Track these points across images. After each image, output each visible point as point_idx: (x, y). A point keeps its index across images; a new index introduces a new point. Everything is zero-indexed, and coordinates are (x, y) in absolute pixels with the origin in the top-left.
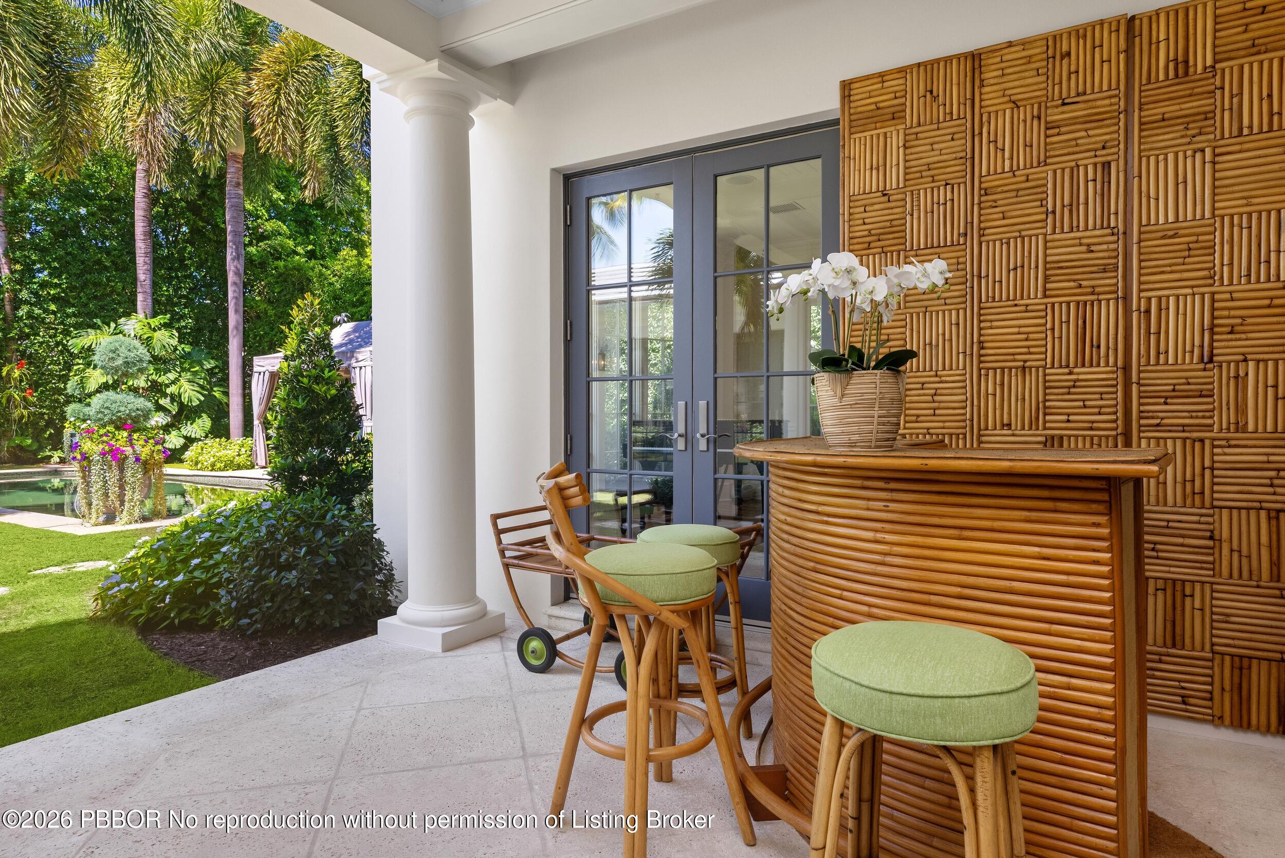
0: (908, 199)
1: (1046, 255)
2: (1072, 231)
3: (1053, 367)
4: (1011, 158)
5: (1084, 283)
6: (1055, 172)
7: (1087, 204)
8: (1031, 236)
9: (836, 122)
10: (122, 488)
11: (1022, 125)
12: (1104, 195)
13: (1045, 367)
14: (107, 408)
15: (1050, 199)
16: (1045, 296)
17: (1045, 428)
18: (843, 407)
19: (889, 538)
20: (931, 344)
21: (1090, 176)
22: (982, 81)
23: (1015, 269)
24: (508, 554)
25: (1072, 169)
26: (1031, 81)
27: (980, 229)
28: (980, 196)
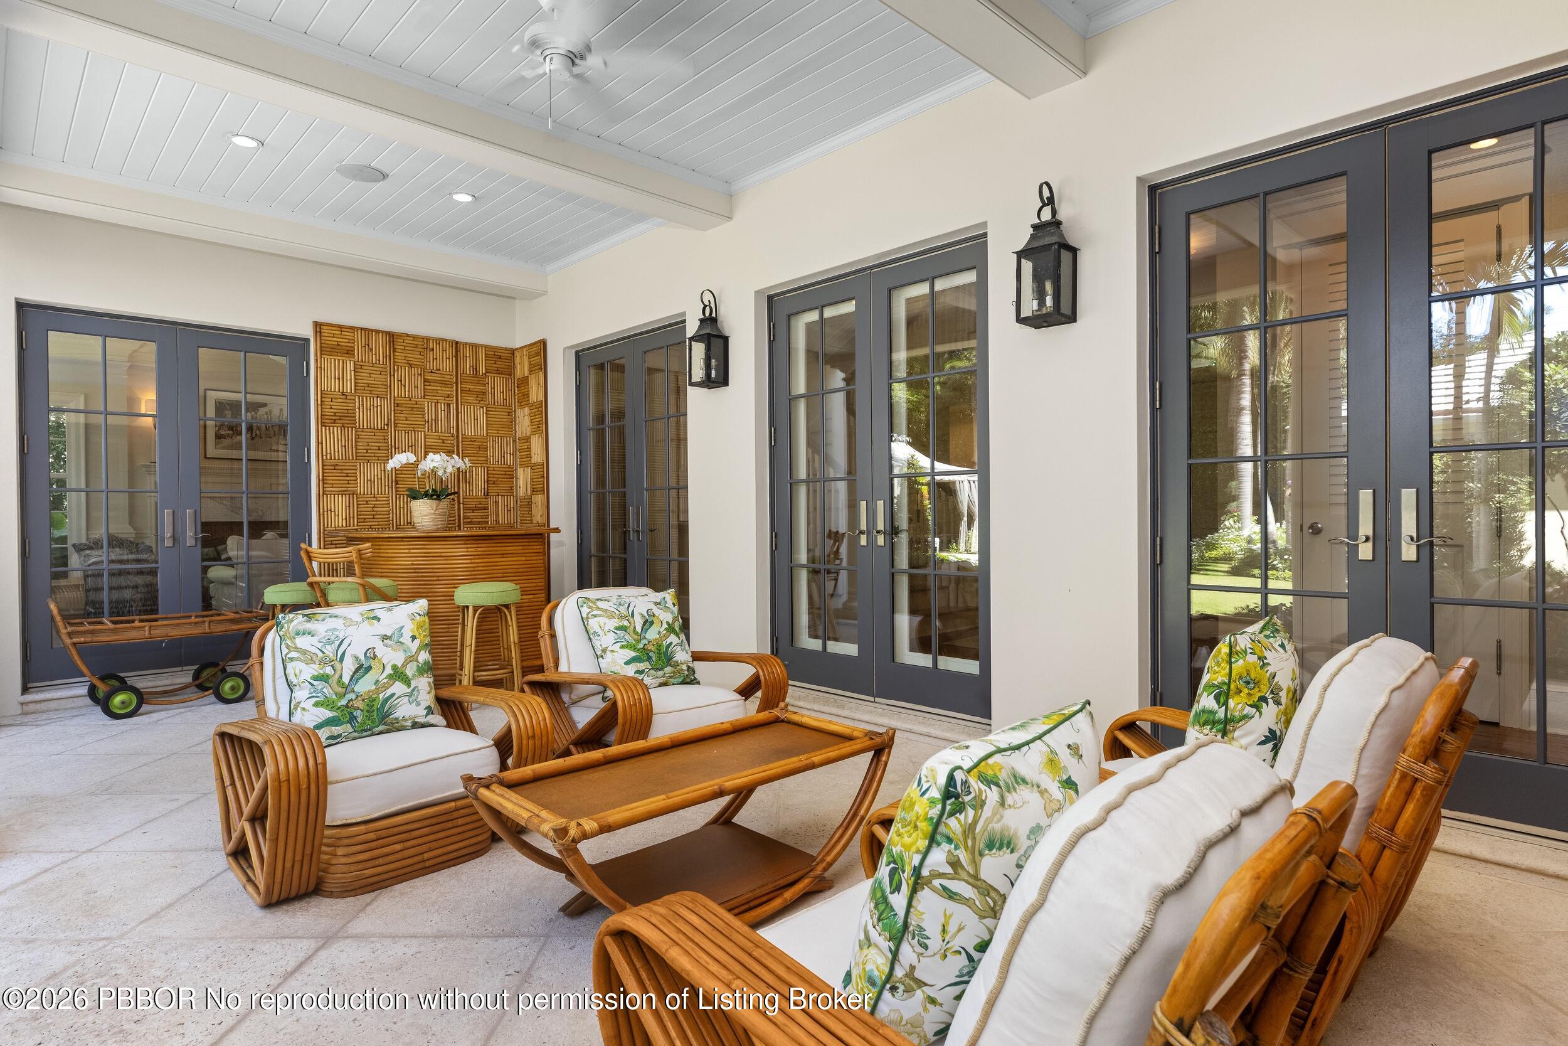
0: (357, 400)
1: (426, 442)
2: (436, 432)
4: (409, 391)
6: (428, 403)
7: (441, 420)
8: (418, 432)
9: (311, 340)
11: (413, 377)
12: (448, 418)
15: (426, 415)
20: (371, 480)
21: (443, 408)
22: (394, 349)
23: (412, 446)
25: (435, 403)
26: (416, 356)
27: (395, 423)
28: (394, 407)
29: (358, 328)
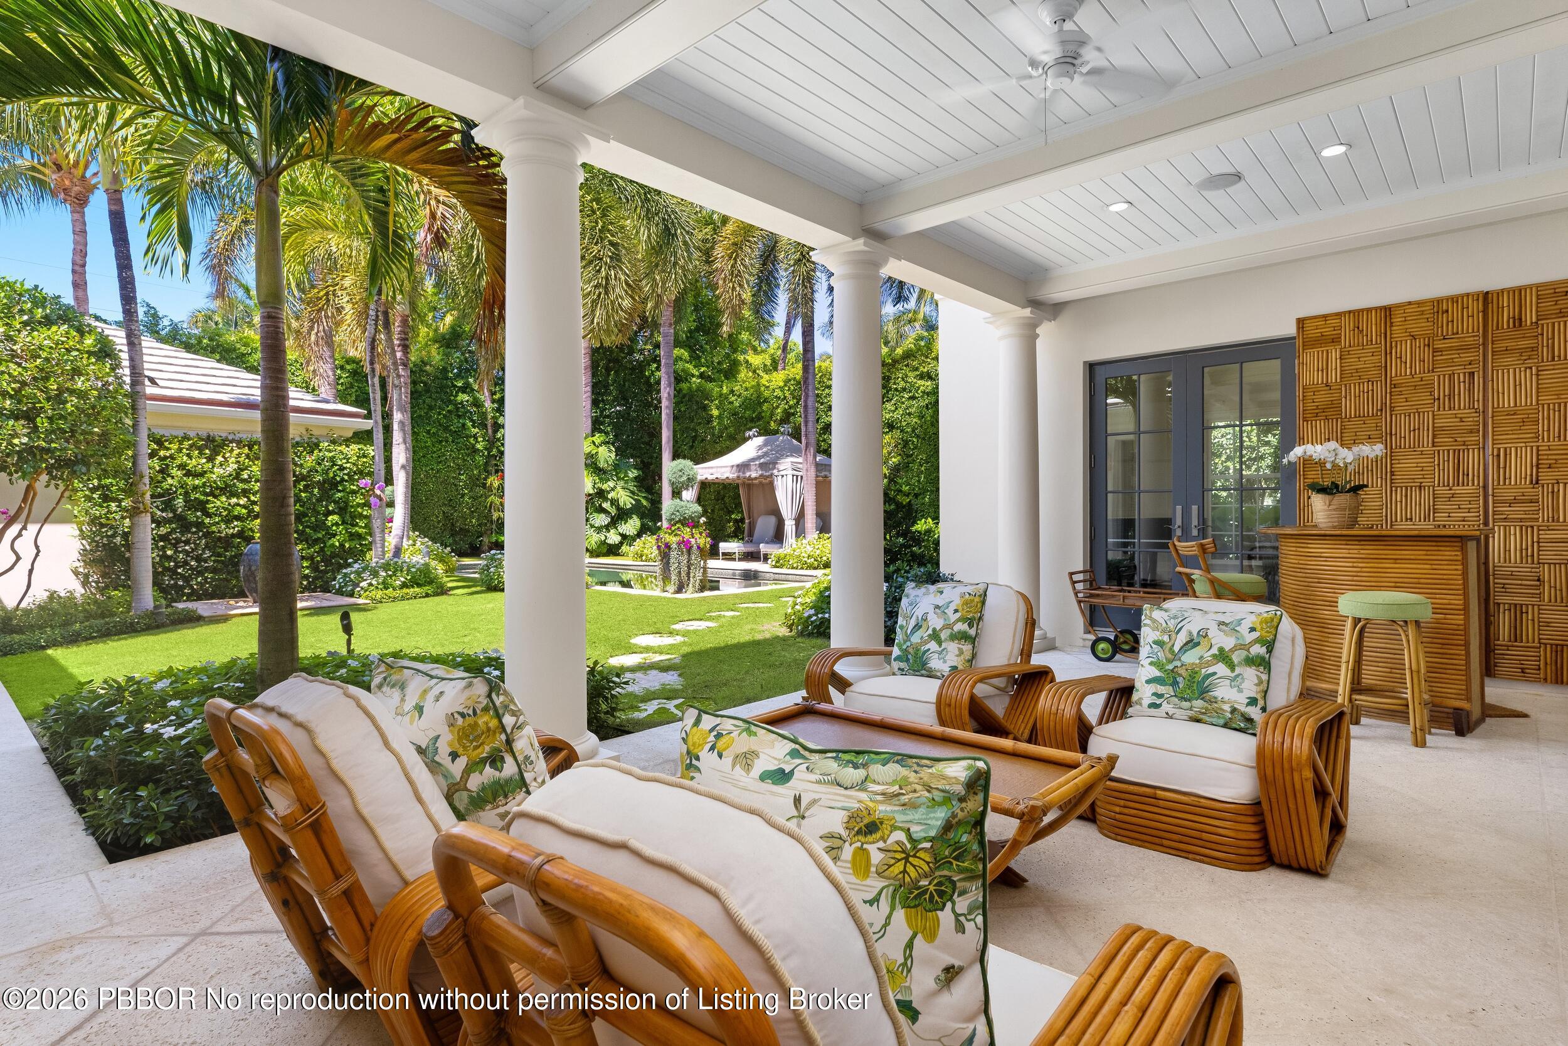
0: (1343, 389)
1: (1434, 423)
2: (1450, 409)
3: (1439, 486)
4: (1411, 368)
5: (1459, 439)
6: (1439, 376)
7: (1459, 394)
8: (1424, 412)
9: (1294, 338)
10: (689, 568)
11: (1417, 350)
12: (1471, 391)
13: (1434, 487)
14: (678, 511)
15: (1436, 391)
16: (1433, 446)
17: (1434, 521)
18: (1330, 510)
19: (1360, 565)
20: (1359, 472)
21: (1462, 380)
22: (1391, 323)
23: (1414, 430)
24: (1080, 595)
25: (1450, 375)
26: (1423, 325)
27: (1391, 407)
28: (1391, 388)
29: (1345, 313)
